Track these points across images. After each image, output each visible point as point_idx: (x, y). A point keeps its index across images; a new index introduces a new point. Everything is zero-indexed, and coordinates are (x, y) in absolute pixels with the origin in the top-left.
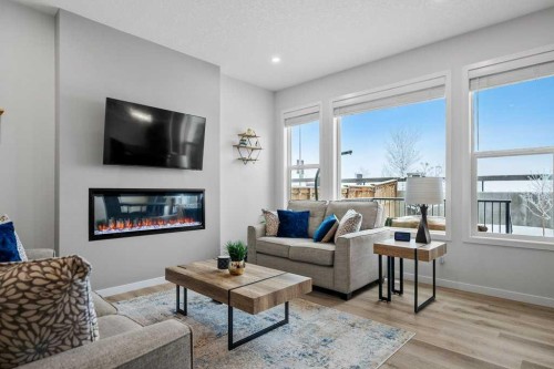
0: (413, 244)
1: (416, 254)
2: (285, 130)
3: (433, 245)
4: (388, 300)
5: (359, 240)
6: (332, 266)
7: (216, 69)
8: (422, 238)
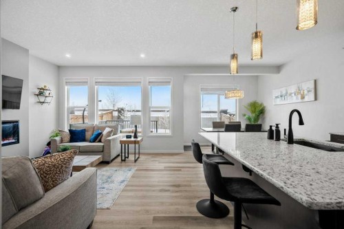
0: (133, 139)
1: (135, 142)
2: (66, 87)
3: (139, 139)
4: (125, 160)
5: (114, 139)
6: (103, 151)
7: (27, 51)
8: (136, 137)
